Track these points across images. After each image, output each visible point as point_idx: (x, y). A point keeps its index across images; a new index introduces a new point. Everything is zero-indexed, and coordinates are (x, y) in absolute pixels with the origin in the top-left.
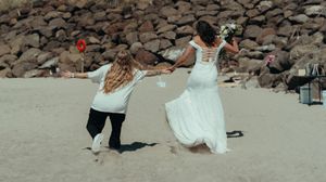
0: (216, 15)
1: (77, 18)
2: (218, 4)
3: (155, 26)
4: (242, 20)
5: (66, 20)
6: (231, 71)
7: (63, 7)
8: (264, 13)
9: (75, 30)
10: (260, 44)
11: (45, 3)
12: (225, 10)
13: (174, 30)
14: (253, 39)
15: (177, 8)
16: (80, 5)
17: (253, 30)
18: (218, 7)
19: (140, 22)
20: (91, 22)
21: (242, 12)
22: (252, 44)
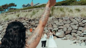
0: (70, 23)
1: (30, 22)
2: (71, 20)
3: (52, 26)
4: (78, 25)
5: (27, 23)
6: (74, 40)
7: (27, 19)
8: (84, 24)
9: (30, 26)
10: (83, 33)
11: (22, 18)
13: (58, 27)
14: (81, 31)
15: (59, 21)
16: (31, 19)
17: (80, 28)
18: (71, 21)
19: (48, 24)
20: (34, 24)
21: (77, 23)
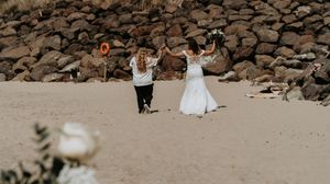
0: (249, 20)
1: (101, 20)
2: (253, 8)
3: (184, 30)
4: (278, 26)
5: (90, 22)
6: (266, 80)
7: (87, 8)
8: (301, 20)
9: (99, 32)
10: (298, 53)
11: (68, 3)
12: (260, 14)
13: (205, 34)
14: (290, 47)
15: (208, 12)
16: (104, 6)
17: (289, 38)
18: (252, 11)
19: (168, 25)
20: (115, 24)
21: (278, 17)
22: (289, 52)
